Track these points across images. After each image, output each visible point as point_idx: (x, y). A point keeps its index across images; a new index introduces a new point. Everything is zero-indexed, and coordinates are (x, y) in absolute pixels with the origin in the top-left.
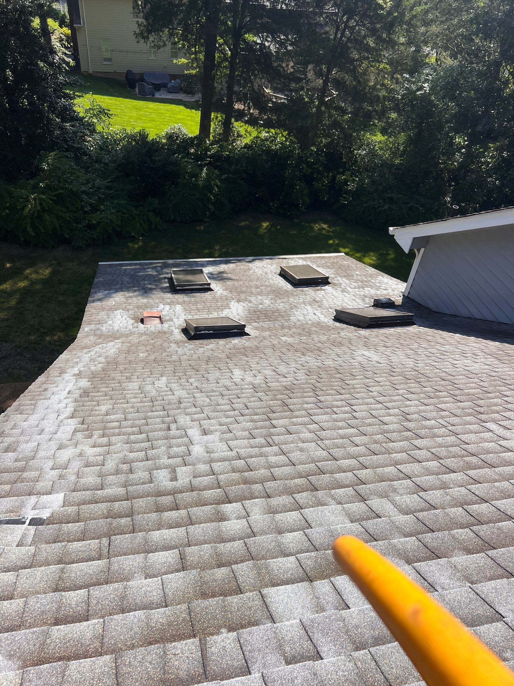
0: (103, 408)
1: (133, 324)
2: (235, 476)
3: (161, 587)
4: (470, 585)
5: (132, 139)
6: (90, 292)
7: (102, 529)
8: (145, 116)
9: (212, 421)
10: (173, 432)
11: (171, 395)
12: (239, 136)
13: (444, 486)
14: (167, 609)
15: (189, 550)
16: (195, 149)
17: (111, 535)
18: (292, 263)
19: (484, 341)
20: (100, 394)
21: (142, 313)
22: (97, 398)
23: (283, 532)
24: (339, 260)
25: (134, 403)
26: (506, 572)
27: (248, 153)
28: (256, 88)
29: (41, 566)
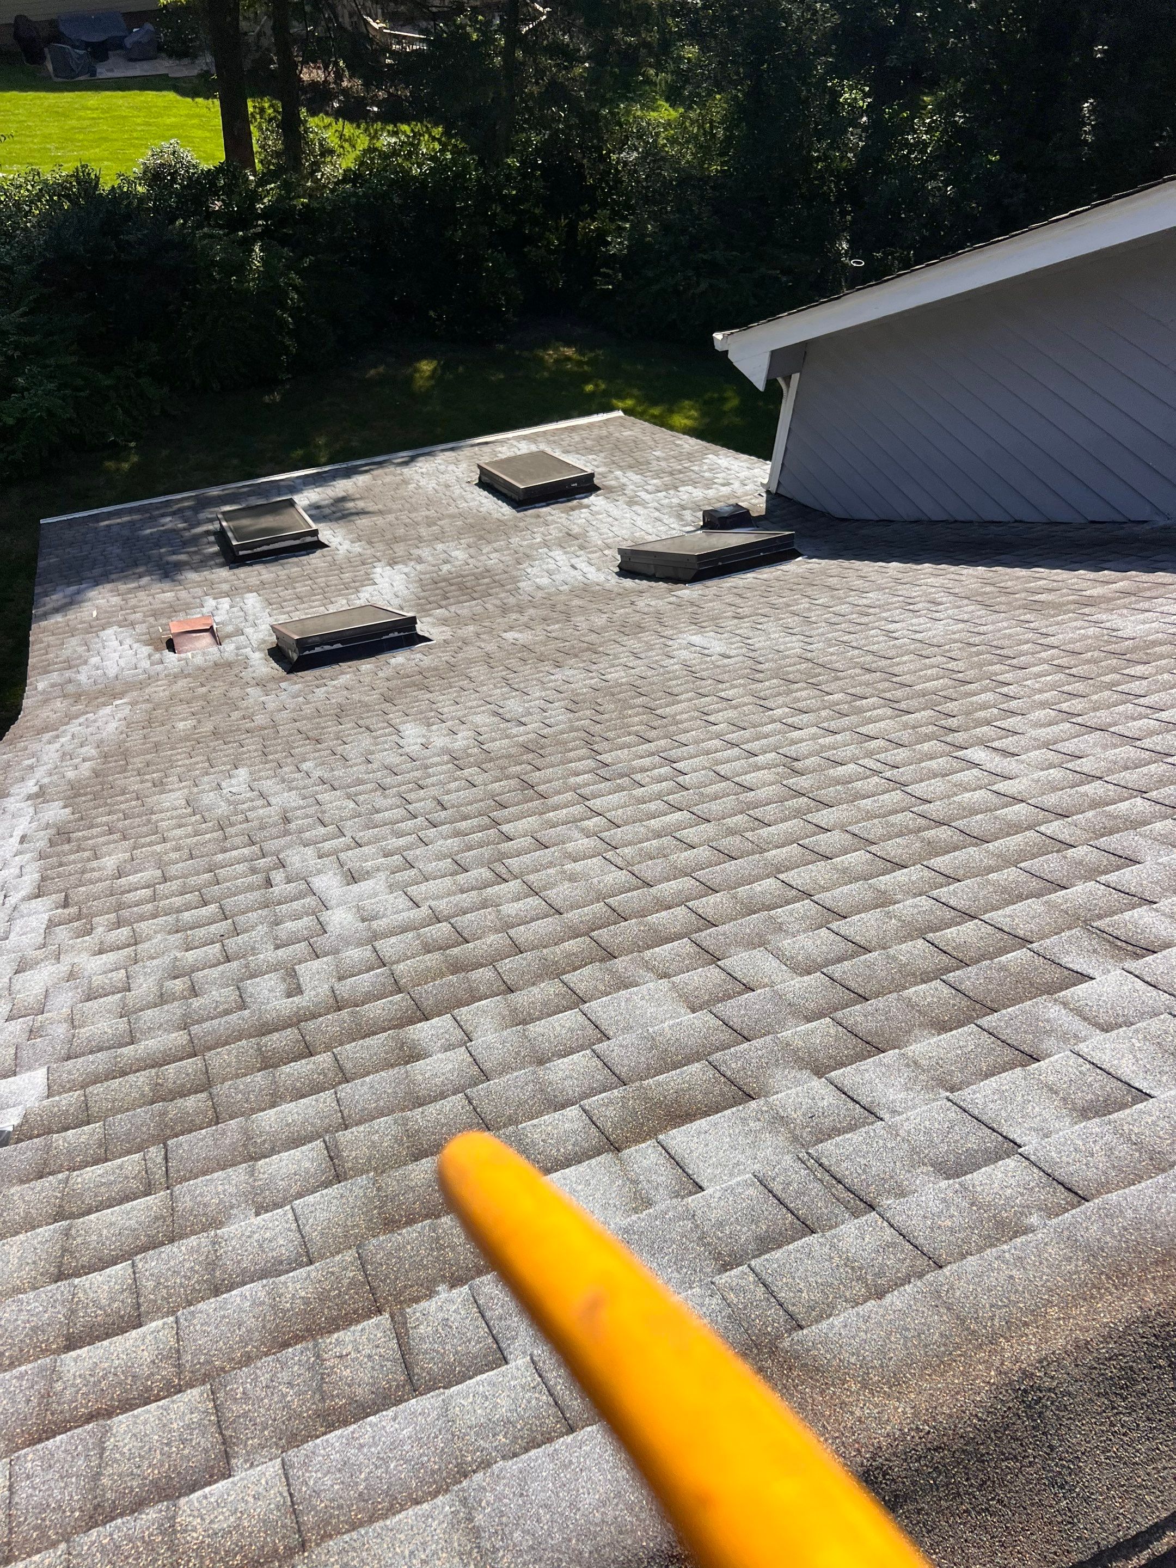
0: (110, 863)
1: (150, 656)
2: (432, 960)
3: (294, 1226)
4: (948, 1094)
5: (59, 196)
6: (33, 594)
7: (144, 1129)
8: (81, 130)
9: (365, 849)
10: (280, 888)
11: (264, 806)
12: (327, 152)
13: (883, 901)
14: (312, 1267)
15: (345, 1137)
16: (223, 201)
17: (169, 1138)
18: (505, 452)
19: (953, 568)
20: (95, 831)
21: (166, 627)
22: (90, 842)
23: (549, 1060)
24: (612, 429)
25: (181, 838)
26: (1020, 1054)
27: (355, 194)
28: (346, 21)
29: (17, 1233)
